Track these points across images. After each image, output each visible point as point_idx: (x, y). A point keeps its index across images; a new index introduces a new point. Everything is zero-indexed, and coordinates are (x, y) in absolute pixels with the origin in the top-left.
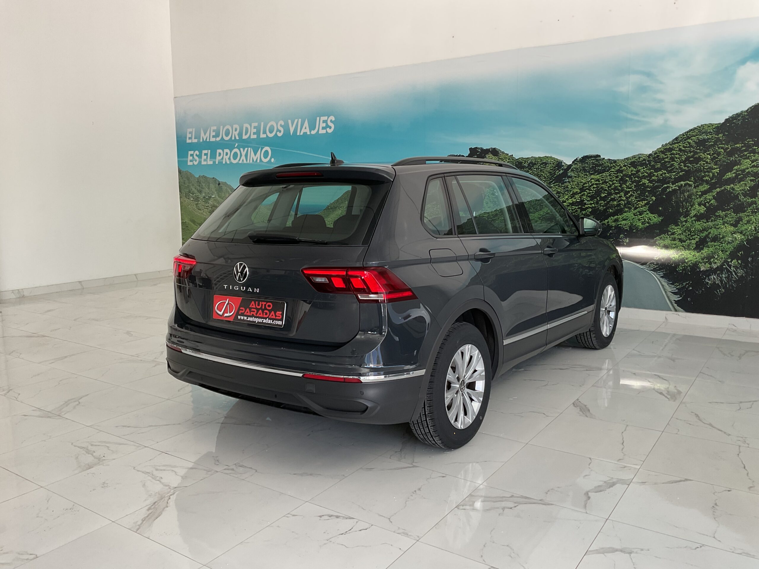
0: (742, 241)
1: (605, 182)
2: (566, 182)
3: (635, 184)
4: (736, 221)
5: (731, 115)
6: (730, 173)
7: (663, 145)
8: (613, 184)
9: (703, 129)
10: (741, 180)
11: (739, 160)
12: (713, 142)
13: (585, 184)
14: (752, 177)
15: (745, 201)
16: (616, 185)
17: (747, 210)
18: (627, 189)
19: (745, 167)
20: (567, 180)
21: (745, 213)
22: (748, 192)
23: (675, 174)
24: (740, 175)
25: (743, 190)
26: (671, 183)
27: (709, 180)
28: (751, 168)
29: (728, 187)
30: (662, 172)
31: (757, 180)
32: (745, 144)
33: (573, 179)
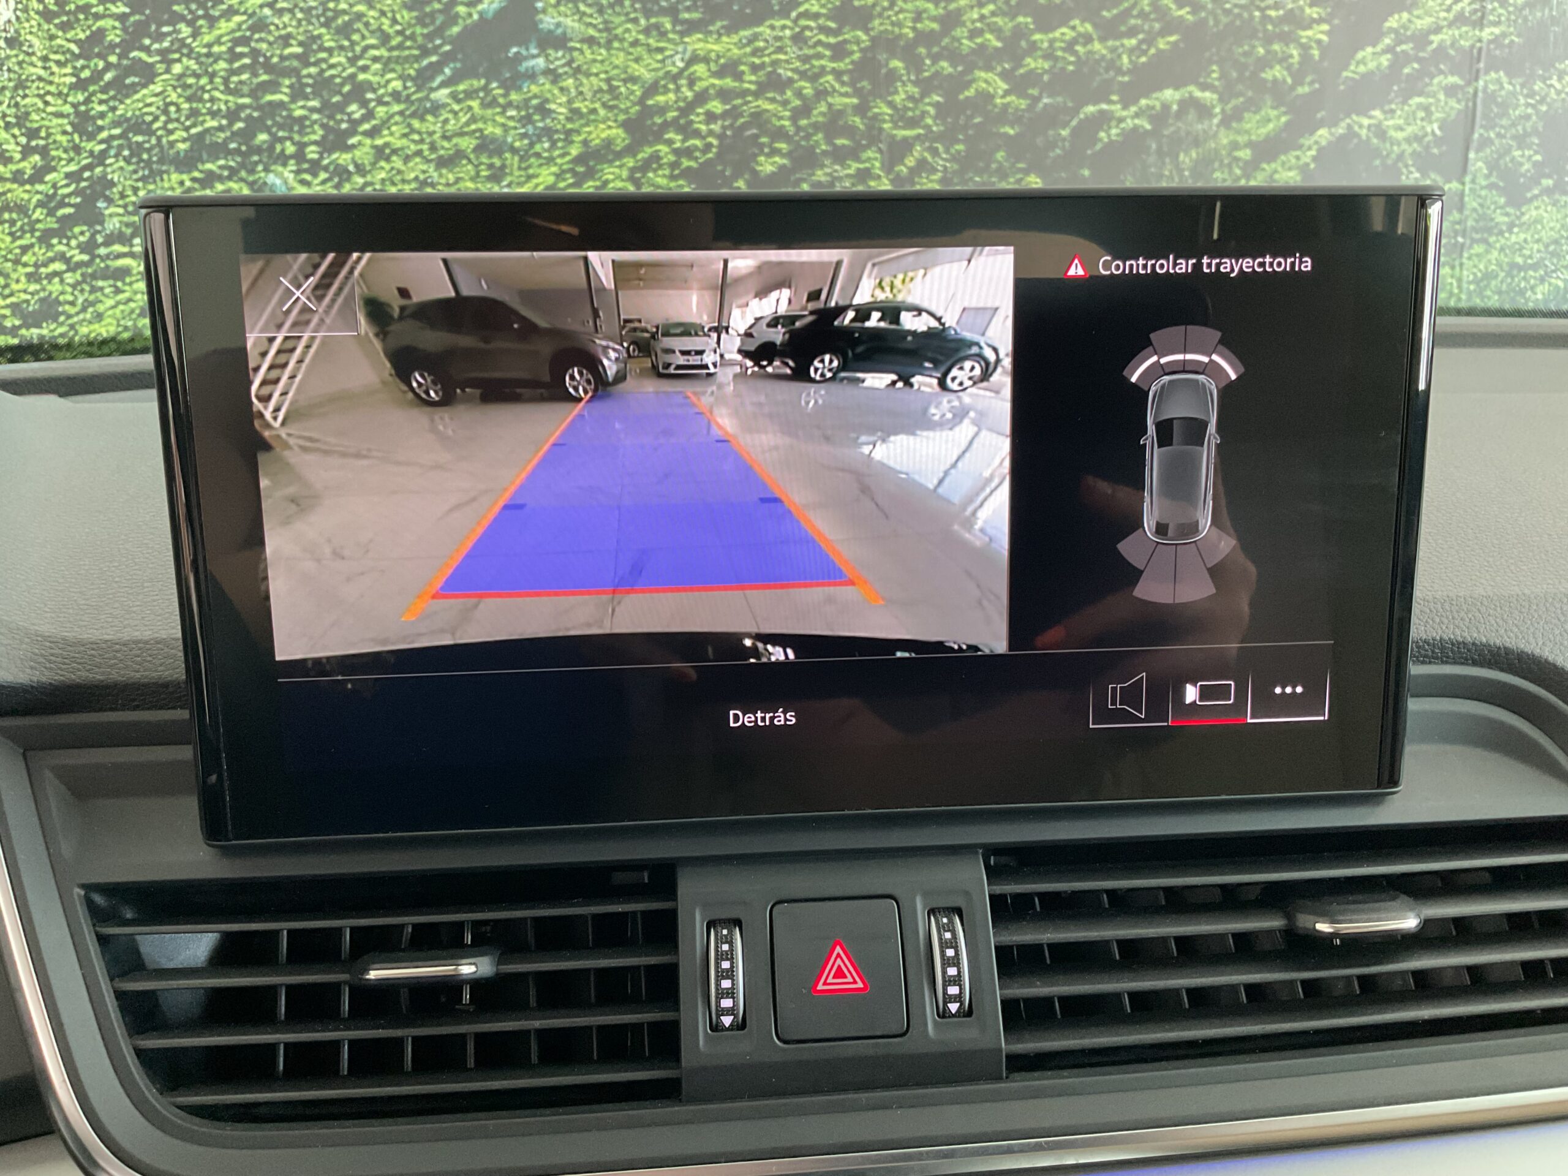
1: (773, 83)
2: (532, 76)
3: (937, 98)
6: (1370, 50)
8: (821, 94)
10: (1414, 87)
13: (653, 89)
14: (1453, 74)
16: (838, 101)
18: (896, 126)
19: (1428, 21)
20: (540, 62)
22: (1435, 151)
23: (1134, 42)
24: (1407, 59)
25: (1418, 139)
26: (1115, 98)
27: (1284, 81)
28: (1450, 26)
29: (1363, 123)
30: (1073, 28)
31: (1471, 90)
33: (579, 60)
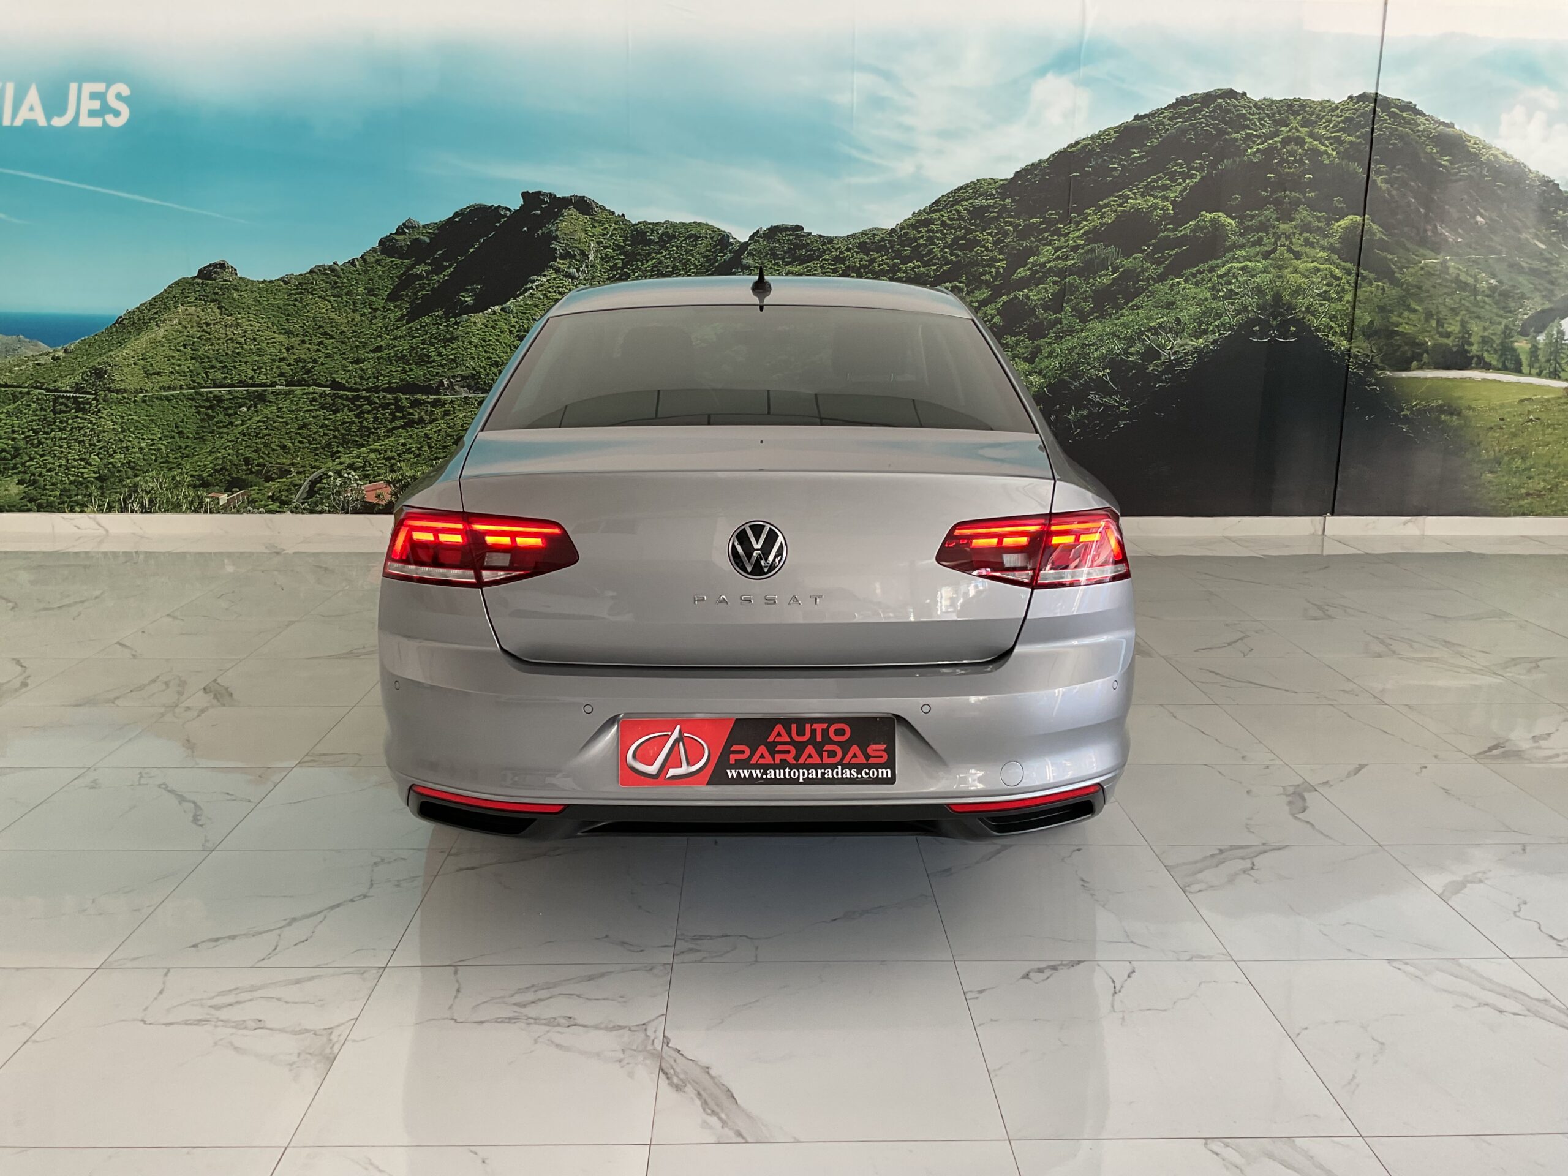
0: (1041, 387)
4: (1032, 353)
5: (1023, 166)
7: (914, 213)
9: (981, 187)
11: (1037, 245)
12: (996, 212)
15: (1046, 319)
17: (1049, 334)
21: (1046, 339)
32: (1044, 218)
